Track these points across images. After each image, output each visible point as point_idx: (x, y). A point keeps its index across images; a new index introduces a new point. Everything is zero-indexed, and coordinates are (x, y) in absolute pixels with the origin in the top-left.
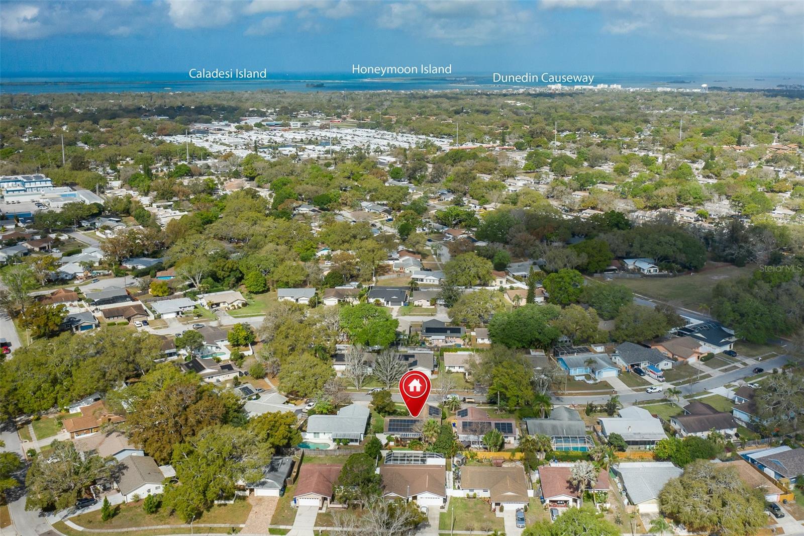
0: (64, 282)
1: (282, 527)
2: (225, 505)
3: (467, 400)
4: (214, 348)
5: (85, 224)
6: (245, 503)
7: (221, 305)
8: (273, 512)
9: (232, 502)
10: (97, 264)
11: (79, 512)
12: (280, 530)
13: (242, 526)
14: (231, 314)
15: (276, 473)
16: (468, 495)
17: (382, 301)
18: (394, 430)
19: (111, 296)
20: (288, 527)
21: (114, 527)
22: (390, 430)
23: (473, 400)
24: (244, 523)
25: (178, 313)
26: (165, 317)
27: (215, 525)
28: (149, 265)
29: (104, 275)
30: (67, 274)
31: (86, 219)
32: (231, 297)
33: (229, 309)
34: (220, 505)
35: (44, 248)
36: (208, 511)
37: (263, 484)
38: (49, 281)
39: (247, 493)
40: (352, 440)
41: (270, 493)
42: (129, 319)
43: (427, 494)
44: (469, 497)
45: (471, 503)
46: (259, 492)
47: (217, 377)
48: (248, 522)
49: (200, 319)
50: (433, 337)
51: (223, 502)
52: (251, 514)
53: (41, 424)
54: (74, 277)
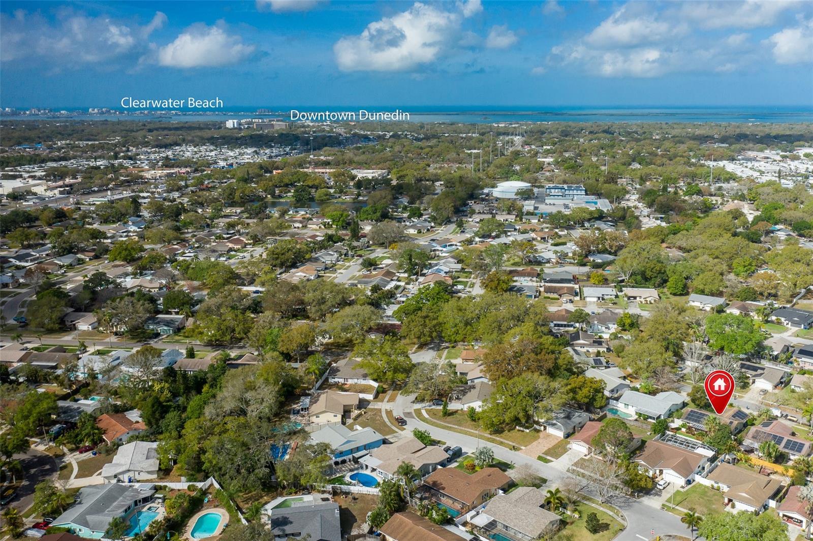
0: (539, 263)
1: (548, 458)
2: (523, 431)
3: (789, 417)
4: (604, 328)
5: (587, 225)
6: (536, 434)
7: (638, 298)
8: (550, 447)
9: (528, 431)
10: (570, 255)
11: (433, 407)
12: (546, 459)
13: (523, 448)
14: (640, 307)
15: (568, 421)
16: (712, 485)
17: (783, 319)
18: (690, 419)
19: (559, 278)
20: (552, 459)
21: (445, 422)
22: (686, 418)
23: (795, 419)
24: (526, 446)
25: (599, 298)
26: (588, 299)
27: (506, 442)
28: (605, 260)
29: (570, 263)
30: (543, 259)
31: (589, 220)
32: (649, 294)
33: (641, 302)
34: (519, 430)
35: (544, 238)
36: (509, 431)
37: (554, 425)
38: (530, 261)
39: (542, 428)
40: (651, 418)
41: (557, 433)
42: (560, 295)
43: (672, 472)
44: (713, 487)
45: (711, 493)
46: (550, 430)
47: (588, 349)
48: (528, 447)
49: (615, 306)
50: (803, 359)
51: (522, 429)
52: (535, 443)
53: (453, 351)
54: (548, 261)
